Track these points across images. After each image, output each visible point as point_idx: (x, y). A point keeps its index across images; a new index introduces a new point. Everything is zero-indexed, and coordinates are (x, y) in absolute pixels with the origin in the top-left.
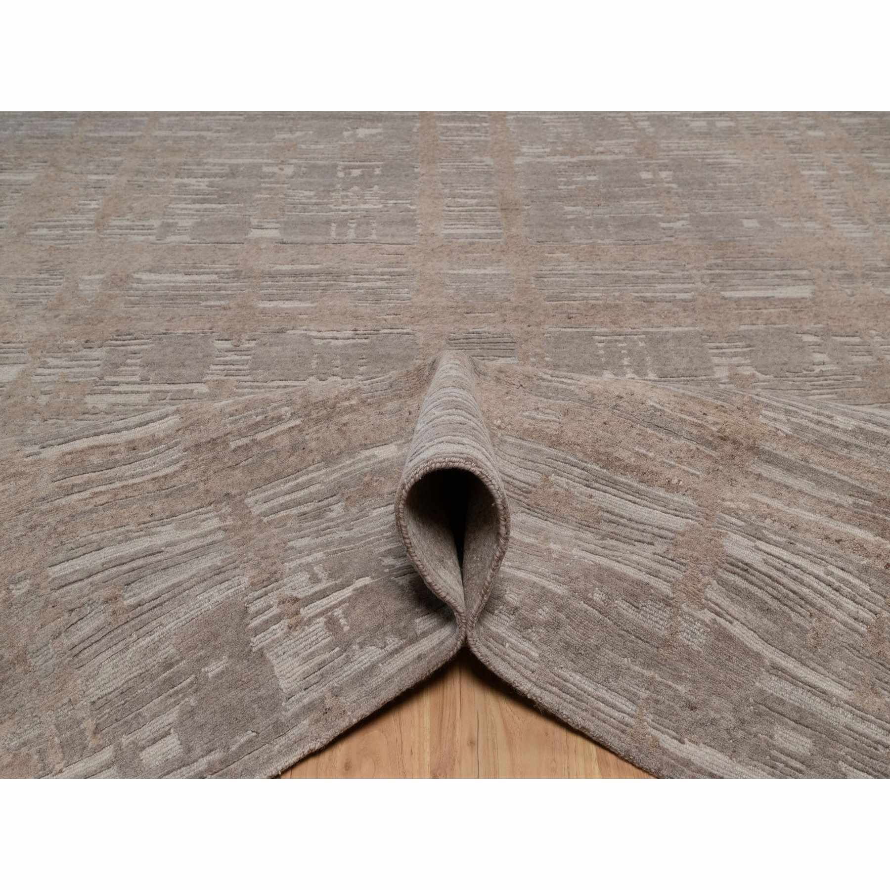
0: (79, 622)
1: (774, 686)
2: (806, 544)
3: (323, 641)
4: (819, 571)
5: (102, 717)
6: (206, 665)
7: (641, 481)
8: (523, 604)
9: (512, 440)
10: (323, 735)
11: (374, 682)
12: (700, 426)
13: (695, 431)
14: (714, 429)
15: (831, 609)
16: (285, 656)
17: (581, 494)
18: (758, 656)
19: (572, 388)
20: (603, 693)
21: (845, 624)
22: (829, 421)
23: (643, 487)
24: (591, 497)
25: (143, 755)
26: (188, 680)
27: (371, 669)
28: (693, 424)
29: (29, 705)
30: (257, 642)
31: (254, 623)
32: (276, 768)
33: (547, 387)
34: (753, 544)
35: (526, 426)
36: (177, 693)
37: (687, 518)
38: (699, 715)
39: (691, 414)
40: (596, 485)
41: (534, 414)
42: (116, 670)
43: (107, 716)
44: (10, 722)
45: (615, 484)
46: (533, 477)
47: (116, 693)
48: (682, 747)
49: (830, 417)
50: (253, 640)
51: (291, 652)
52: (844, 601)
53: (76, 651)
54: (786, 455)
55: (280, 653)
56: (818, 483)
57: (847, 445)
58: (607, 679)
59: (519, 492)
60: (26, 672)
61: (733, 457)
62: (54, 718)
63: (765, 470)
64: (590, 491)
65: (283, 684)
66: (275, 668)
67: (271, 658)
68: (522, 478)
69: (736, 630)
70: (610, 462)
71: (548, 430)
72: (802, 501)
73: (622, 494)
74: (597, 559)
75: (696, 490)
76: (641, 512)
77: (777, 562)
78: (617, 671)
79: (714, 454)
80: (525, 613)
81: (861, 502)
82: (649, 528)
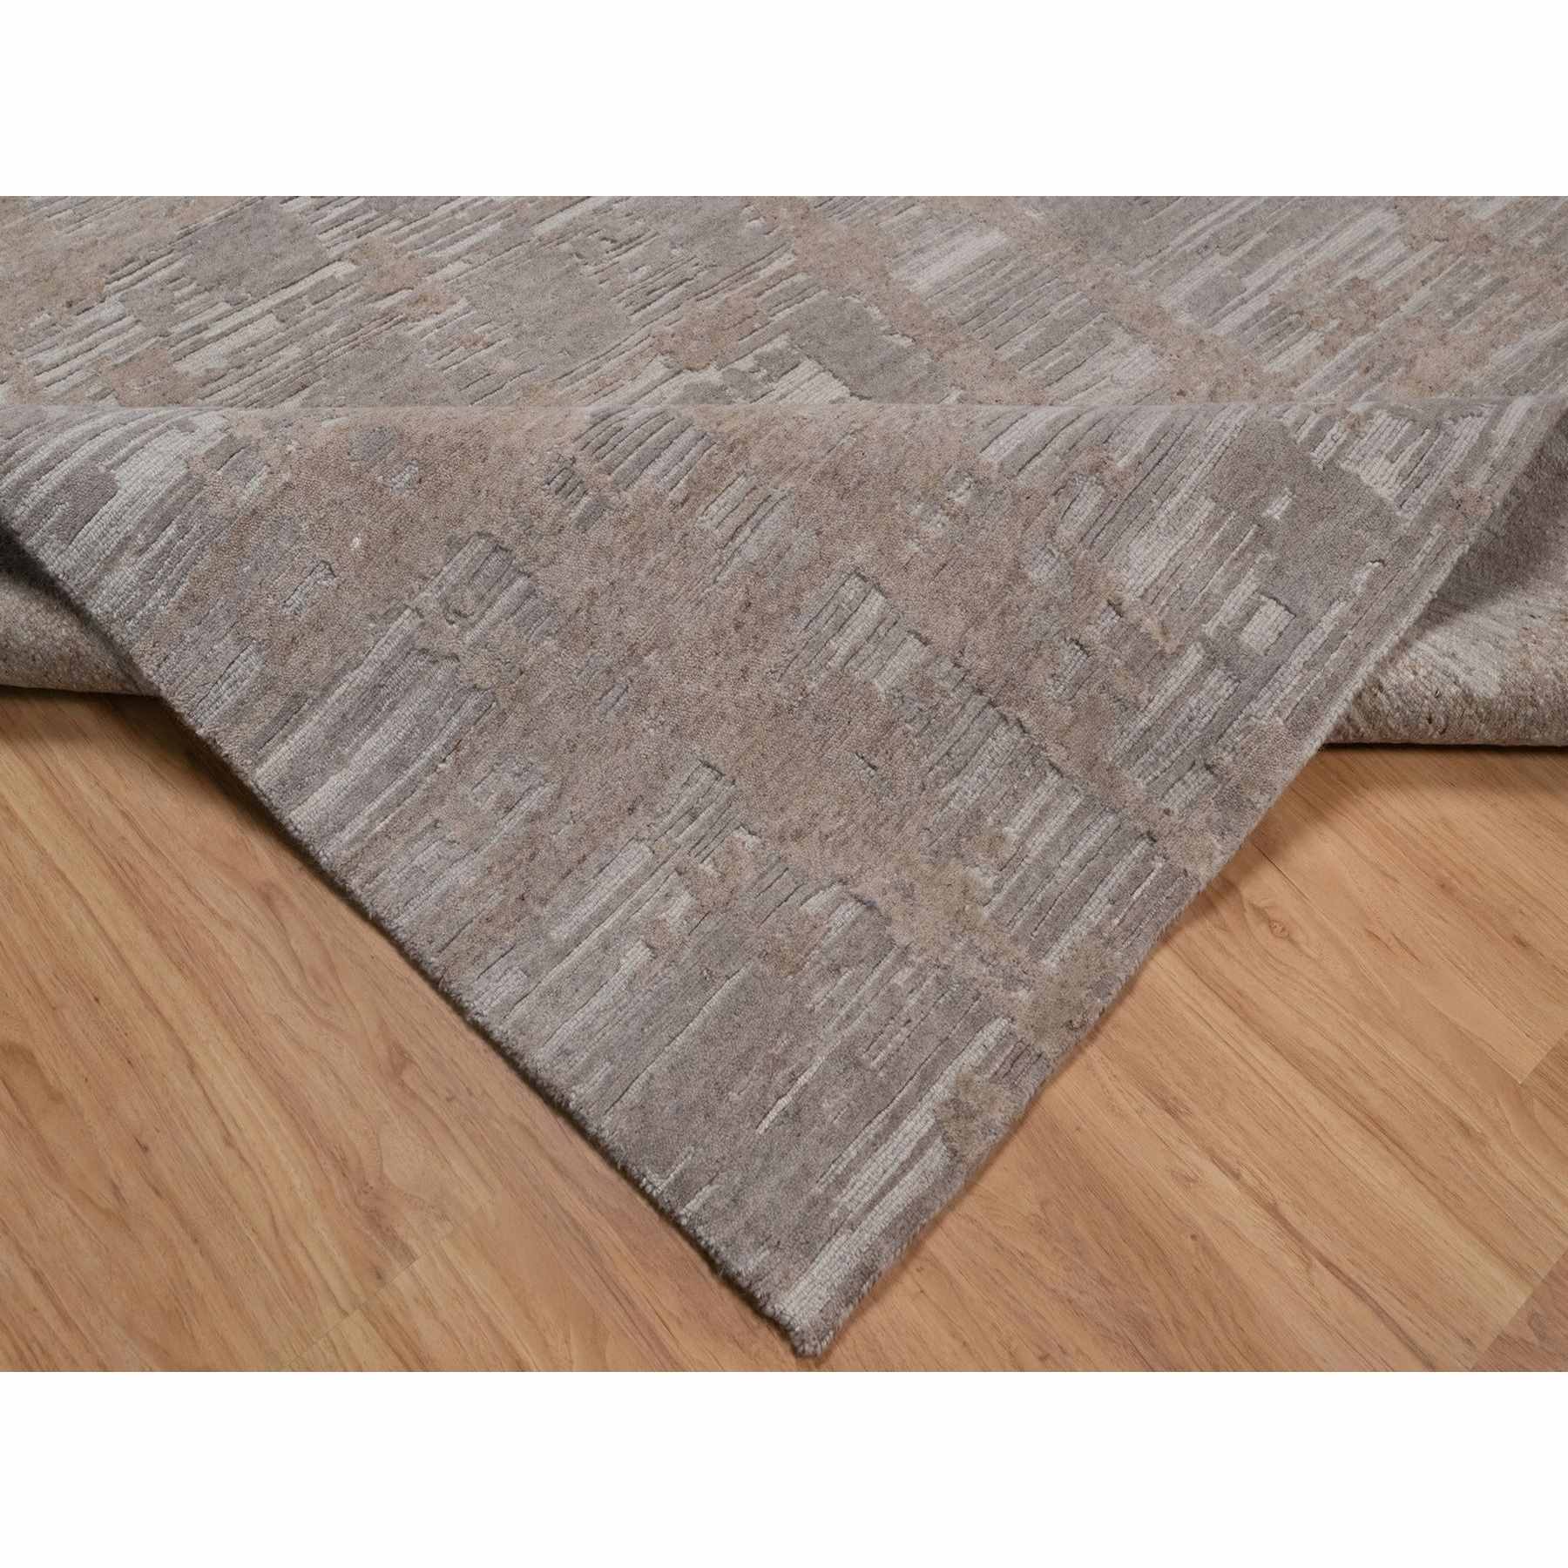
0: (1073, 506)
3: (1404, 429)
5: (1161, 611)
6: (1266, 506)
10: (1469, 532)
11: (1496, 453)
16: (1367, 459)
25: (1245, 638)
26: (1251, 533)
27: (1485, 440)
29: (1055, 628)
30: (1319, 455)
31: (1304, 434)
32: (1431, 592)
36: (1243, 552)
42: (1151, 548)
43: (1167, 608)
44: (1040, 662)
47: (1165, 576)
50: (1314, 454)
51: (1372, 452)
53: (1088, 540)
55: (1359, 457)
60: (1031, 590)
62: (1098, 633)
65: (1382, 492)
66: (1362, 477)
67: (1350, 468)
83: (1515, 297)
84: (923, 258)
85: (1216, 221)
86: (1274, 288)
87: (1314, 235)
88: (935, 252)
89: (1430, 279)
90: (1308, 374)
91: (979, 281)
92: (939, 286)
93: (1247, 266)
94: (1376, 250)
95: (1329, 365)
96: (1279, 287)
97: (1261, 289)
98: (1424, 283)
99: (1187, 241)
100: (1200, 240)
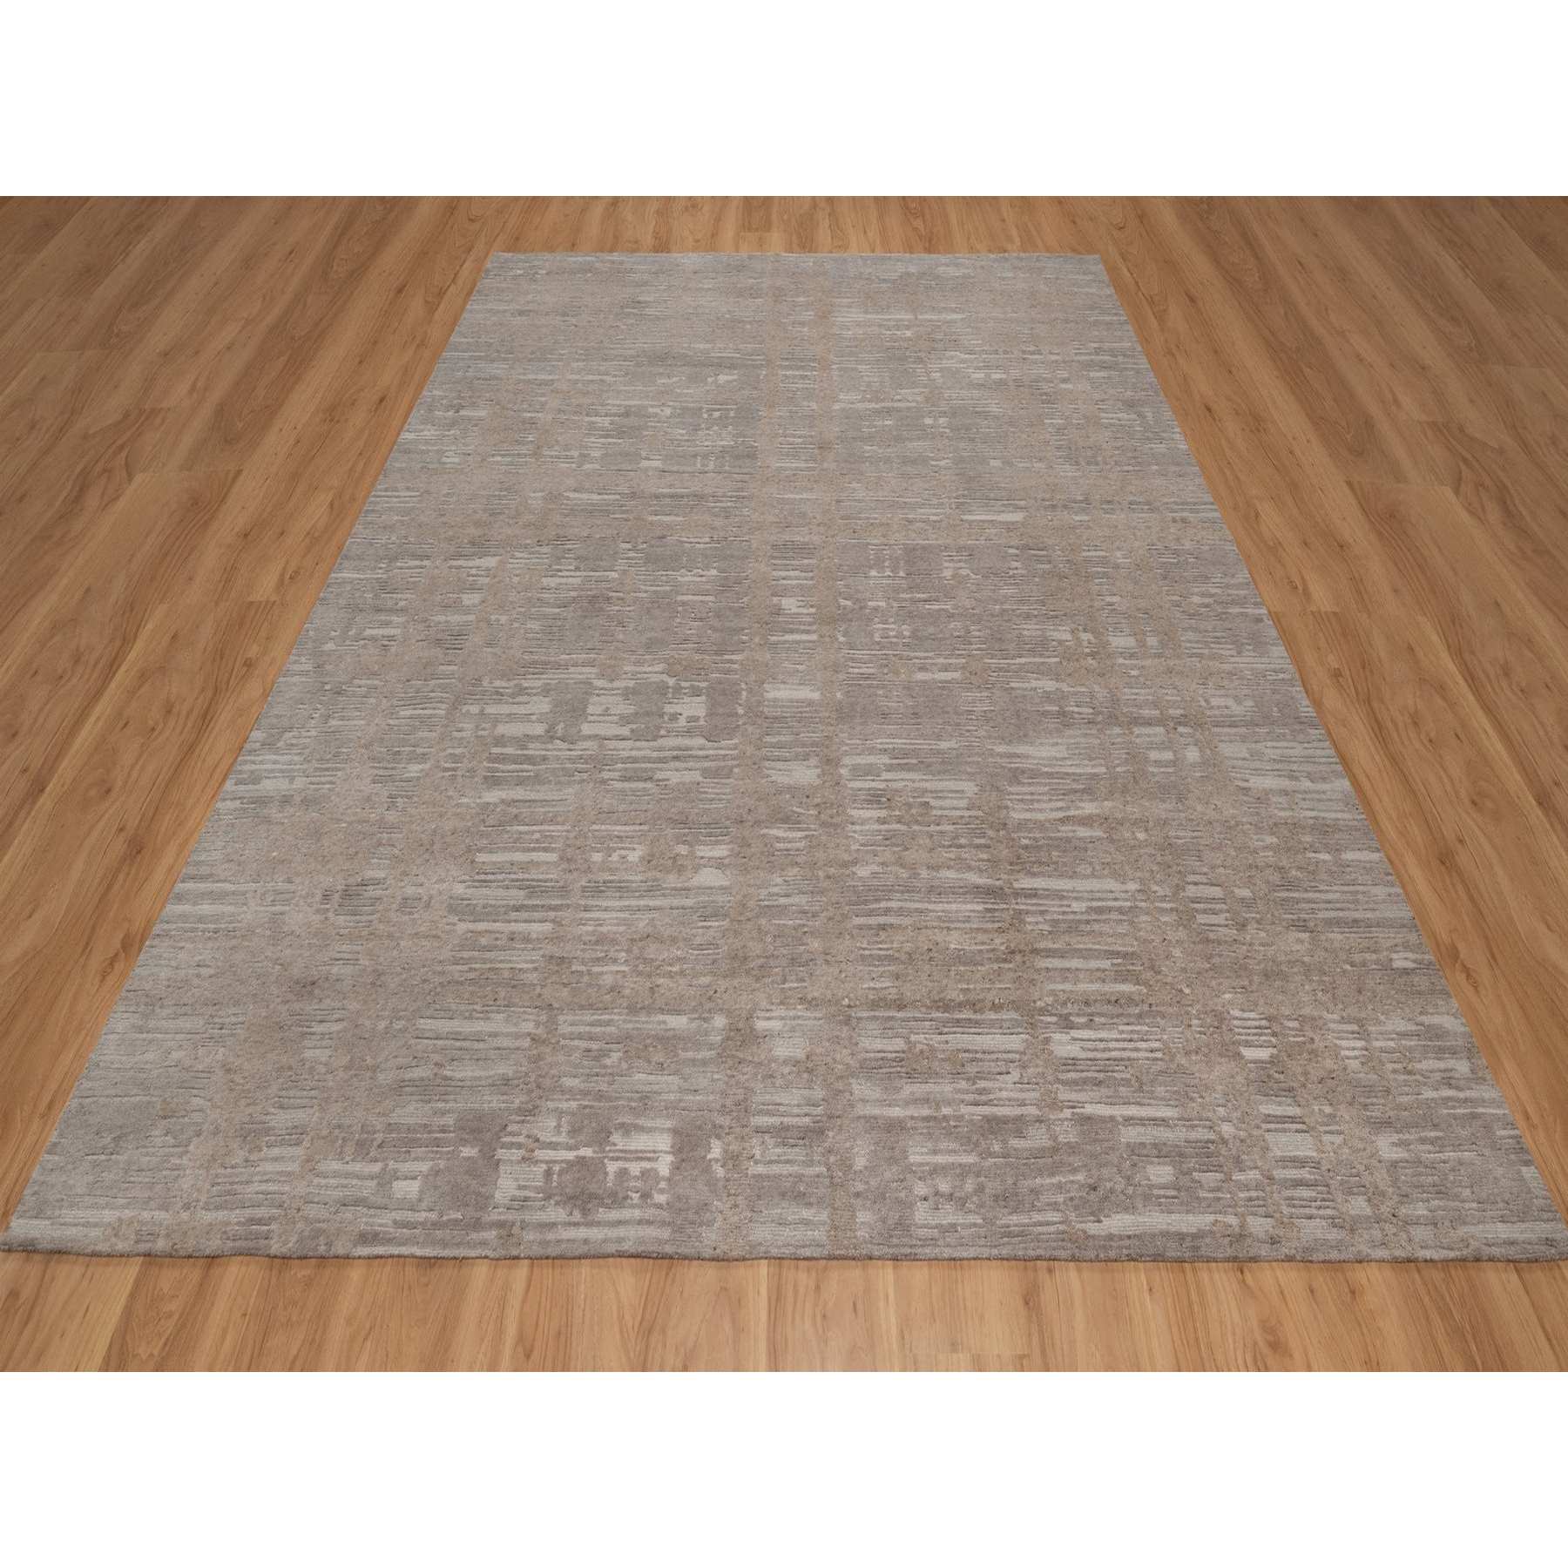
1: (1131, 1134)
2: (1100, 1014)
4: (1116, 1035)
7: (974, 1012)
9: (864, 1014)
12: (993, 950)
13: (992, 956)
14: (1004, 948)
15: (1135, 1054)
18: (1111, 1118)
19: (891, 952)
20: (1036, 1217)
21: (1148, 1059)
22: (1068, 909)
23: (978, 1016)
24: (946, 1043)
33: (871, 956)
34: (1069, 1037)
35: (871, 997)
38: (1101, 1192)
39: (984, 944)
40: (946, 1030)
41: (873, 985)
45: (957, 1022)
46: (899, 1044)
48: (1102, 1226)
49: (1068, 906)
52: (1138, 1045)
54: (1055, 946)
56: (1083, 957)
57: (1087, 922)
58: (1033, 1204)
59: (894, 1064)
61: (1024, 962)
63: (1048, 963)
64: (943, 1037)
68: (890, 1049)
69: (1090, 1109)
70: (947, 1005)
71: (889, 997)
72: (1081, 975)
73: (967, 1030)
74: (981, 1110)
75: (1013, 1001)
76: (985, 1041)
77: (1090, 1045)
78: (1036, 1193)
79: (1012, 966)
80: (957, 1195)
81: (1116, 962)
82: (999, 1056)
83: (985, 856)
84: (782, 686)
85: (902, 744)
86: (890, 784)
87: (934, 775)
88: (788, 686)
89: (958, 824)
90: (862, 824)
91: (788, 707)
92: (775, 700)
93: (890, 768)
94: (951, 798)
95: (876, 827)
96: (894, 785)
97: (886, 780)
98: (954, 824)
99: (881, 743)
100: (886, 746)
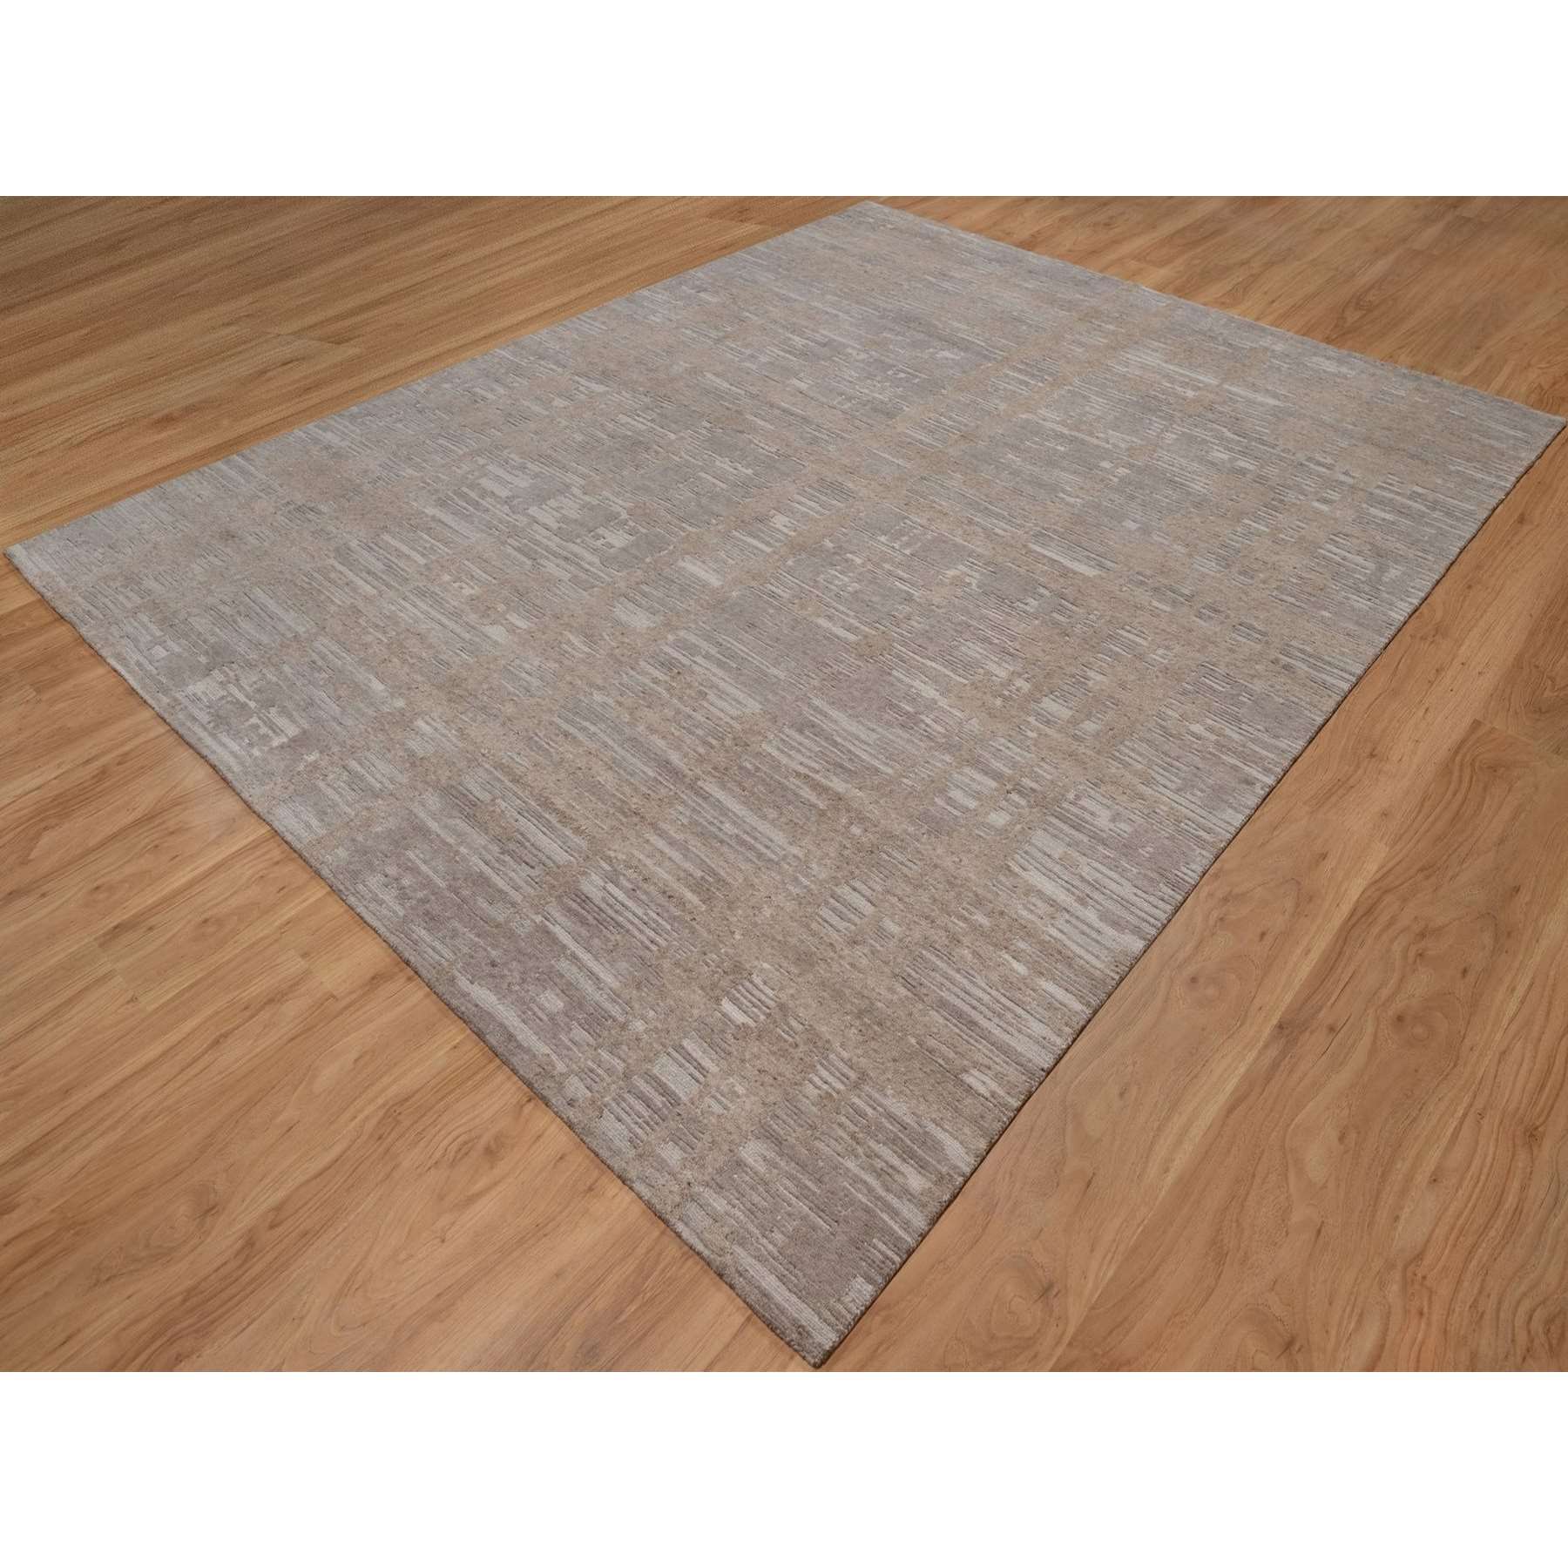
1: (564, 965)
2: (646, 893)
4: (640, 912)
7: (560, 821)
8: (410, 886)
9: (487, 766)
12: (624, 802)
13: (619, 804)
14: (634, 806)
15: (636, 933)
17: (511, 816)
18: (564, 947)
19: (552, 750)
20: (437, 944)
21: (642, 943)
22: (718, 824)
23: (559, 826)
24: (517, 821)
28: (620, 799)
33: (536, 742)
34: (602, 884)
35: (504, 761)
37: (572, 856)
38: (496, 971)
39: (623, 794)
40: (526, 815)
41: (515, 757)
45: (539, 817)
46: (486, 797)
48: (470, 986)
49: (721, 822)
52: (647, 931)
54: (674, 835)
56: (685, 856)
57: (722, 842)
58: (444, 937)
59: (467, 803)
61: (636, 825)
63: (654, 839)
64: (519, 817)
68: (477, 794)
69: (557, 930)
70: (547, 804)
71: (515, 770)
72: (667, 863)
73: (540, 826)
74: (485, 868)
75: (594, 837)
76: (543, 841)
77: (612, 901)
78: (455, 934)
79: (624, 820)
80: (408, 891)
81: (707, 877)
82: (540, 854)
83: (702, 751)
85: (741, 650)
87: (736, 682)
88: (704, 567)
89: (711, 720)
91: (686, 578)
93: (709, 657)
95: (647, 681)
98: (708, 718)
99: (724, 639)
100: (726, 644)
